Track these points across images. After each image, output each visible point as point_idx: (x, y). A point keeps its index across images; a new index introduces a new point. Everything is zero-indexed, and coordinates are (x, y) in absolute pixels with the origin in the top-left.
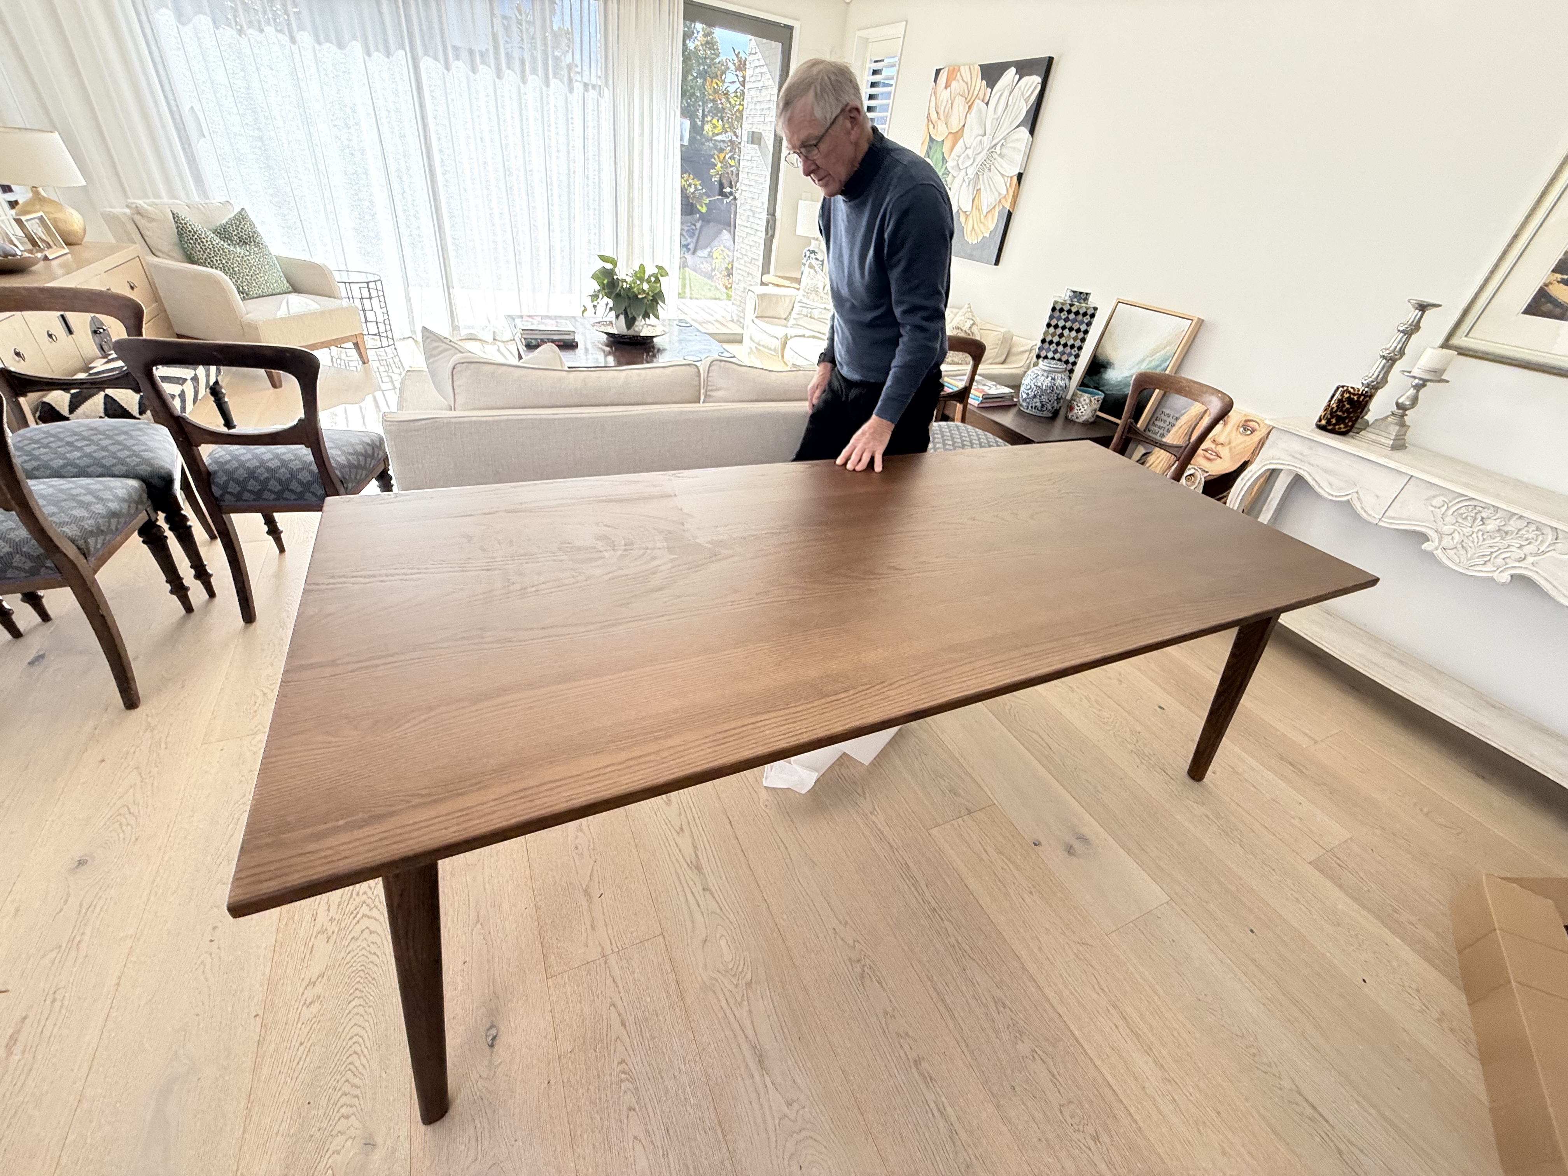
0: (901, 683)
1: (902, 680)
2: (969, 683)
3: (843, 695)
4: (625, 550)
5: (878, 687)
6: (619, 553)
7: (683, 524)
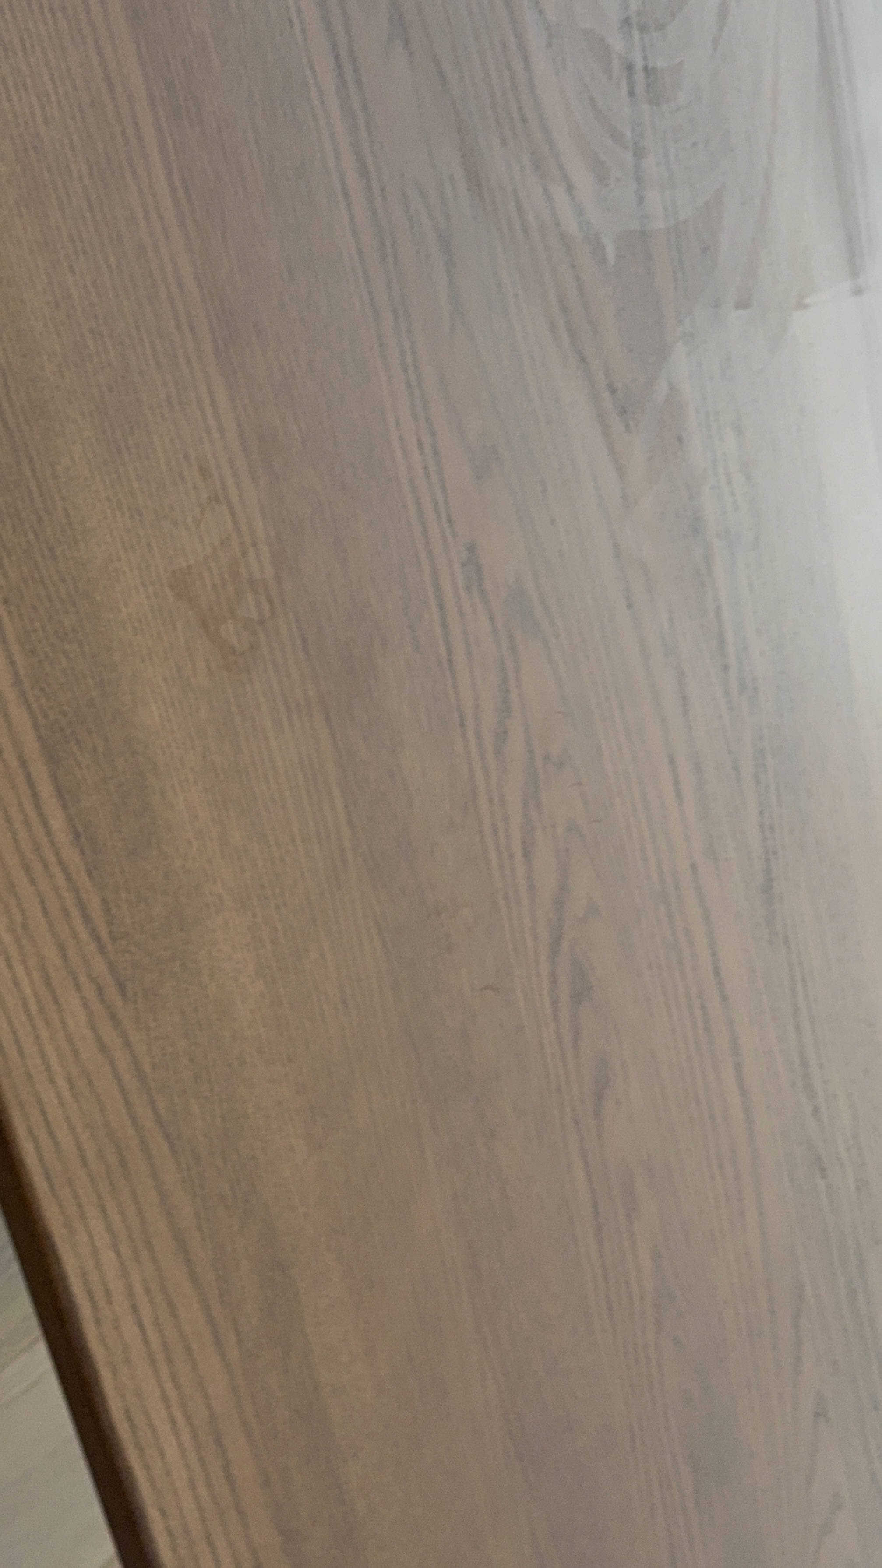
0: (123, 1060)
1: (136, 1063)
2: (129, 1329)
3: (58, 822)
4: (630, 68)
5: (100, 967)
6: (617, 44)
7: (742, 304)
